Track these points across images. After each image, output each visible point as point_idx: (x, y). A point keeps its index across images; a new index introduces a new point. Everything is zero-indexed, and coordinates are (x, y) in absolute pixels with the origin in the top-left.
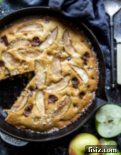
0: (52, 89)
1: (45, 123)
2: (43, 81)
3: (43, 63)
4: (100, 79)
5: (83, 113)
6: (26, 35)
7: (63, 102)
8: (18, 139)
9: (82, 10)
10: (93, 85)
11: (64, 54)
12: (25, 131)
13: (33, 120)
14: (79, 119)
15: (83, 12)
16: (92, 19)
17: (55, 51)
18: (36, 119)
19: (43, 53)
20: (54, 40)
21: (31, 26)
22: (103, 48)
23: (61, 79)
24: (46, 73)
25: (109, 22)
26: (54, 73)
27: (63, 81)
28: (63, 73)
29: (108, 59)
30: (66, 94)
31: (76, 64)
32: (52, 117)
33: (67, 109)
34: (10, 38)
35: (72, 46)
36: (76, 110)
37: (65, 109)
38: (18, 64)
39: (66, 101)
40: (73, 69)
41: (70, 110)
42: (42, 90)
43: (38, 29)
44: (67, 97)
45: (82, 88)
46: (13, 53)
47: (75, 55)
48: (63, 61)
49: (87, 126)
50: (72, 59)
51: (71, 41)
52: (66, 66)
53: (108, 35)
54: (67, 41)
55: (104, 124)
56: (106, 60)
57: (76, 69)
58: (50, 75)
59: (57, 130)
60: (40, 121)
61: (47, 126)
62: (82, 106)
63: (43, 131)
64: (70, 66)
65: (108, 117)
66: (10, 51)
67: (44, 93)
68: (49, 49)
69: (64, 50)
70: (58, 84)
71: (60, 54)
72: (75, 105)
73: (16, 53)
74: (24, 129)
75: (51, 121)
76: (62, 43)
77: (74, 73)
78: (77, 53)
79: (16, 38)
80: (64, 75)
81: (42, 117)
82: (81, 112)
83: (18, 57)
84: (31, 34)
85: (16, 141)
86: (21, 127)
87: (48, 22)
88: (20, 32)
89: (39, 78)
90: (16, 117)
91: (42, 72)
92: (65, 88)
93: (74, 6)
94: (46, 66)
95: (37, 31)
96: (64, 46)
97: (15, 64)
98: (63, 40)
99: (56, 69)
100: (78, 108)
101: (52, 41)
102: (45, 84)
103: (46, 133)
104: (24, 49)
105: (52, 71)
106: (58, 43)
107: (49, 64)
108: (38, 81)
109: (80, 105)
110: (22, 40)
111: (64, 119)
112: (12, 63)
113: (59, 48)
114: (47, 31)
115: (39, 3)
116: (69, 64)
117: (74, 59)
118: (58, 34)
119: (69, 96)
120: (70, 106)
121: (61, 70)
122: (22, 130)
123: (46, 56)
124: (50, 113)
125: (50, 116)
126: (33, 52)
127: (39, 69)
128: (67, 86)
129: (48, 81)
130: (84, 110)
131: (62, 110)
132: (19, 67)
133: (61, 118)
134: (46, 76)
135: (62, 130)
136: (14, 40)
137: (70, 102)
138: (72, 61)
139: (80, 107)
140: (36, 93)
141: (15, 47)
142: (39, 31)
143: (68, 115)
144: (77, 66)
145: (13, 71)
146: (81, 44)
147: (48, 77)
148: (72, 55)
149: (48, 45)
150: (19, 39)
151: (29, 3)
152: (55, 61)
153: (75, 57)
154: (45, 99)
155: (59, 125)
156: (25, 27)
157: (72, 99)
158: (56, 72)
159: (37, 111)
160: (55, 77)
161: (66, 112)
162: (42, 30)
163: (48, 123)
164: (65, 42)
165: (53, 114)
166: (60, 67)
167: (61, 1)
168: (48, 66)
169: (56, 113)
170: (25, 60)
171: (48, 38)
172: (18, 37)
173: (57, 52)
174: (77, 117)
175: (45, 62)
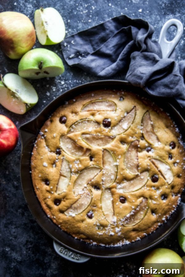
0: (123, 188)
1: (113, 233)
2: (113, 177)
3: (114, 153)
5: (163, 221)
6: (93, 115)
7: (137, 206)
8: (77, 253)
9: (171, 88)
10: (178, 185)
11: (142, 142)
12: (85, 242)
13: (97, 228)
14: (157, 229)
15: (174, 91)
17: (130, 139)
18: (102, 228)
19: (115, 140)
20: (130, 124)
21: (100, 103)
23: (137, 176)
24: (117, 166)
26: (128, 168)
27: (139, 178)
28: (139, 168)
30: (143, 196)
31: (158, 157)
32: (123, 225)
33: (142, 216)
34: (72, 118)
35: (154, 133)
36: (154, 217)
37: (141, 215)
38: (80, 154)
39: (143, 205)
40: (154, 163)
41: (146, 217)
42: (110, 189)
43: (109, 109)
44: (144, 200)
45: (165, 189)
46: (74, 138)
47: (157, 144)
48: (140, 152)
50: (152, 150)
51: (153, 126)
52: (144, 158)
54: (147, 124)
57: (157, 163)
58: (123, 169)
59: (128, 242)
60: (106, 230)
61: (115, 237)
62: (163, 213)
63: (109, 244)
64: (150, 160)
66: (71, 135)
67: (113, 194)
68: (123, 136)
69: (142, 137)
70: (132, 182)
71: (137, 142)
72: (153, 211)
73: (80, 138)
74: (83, 239)
75: (120, 231)
76: (140, 128)
77: (155, 169)
78: (160, 142)
79: (80, 119)
80: (141, 170)
81: (109, 225)
82: (161, 220)
83: (81, 144)
84: (99, 114)
85: (74, 256)
86: (80, 236)
87: (123, 99)
88: (85, 111)
89: (107, 173)
90: (75, 223)
91: (112, 165)
92: (142, 188)
93: (162, 83)
94: (118, 157)
95: (108, 111)
96: (143, 132)
97: (77, 153)
98: (142, 124)
99: (130, 162)
100: (158, 215)
101: (128, 124)
102: (115, 181)
103: (112, 246)
104: (89, 134)
105: (125, 164)
106: (135, 128)
107: (121, 155)
108: (106, 177)
109: (160, 211)
110: (88, 121)
111: (137, 228)
112: (73, 151)
113: (136, 135)
114: (122, 111)
115: (112, 74)
116: (149, 157)
117: (156, 151)
118: (136, 116)
119: (147, 198)
120: (147, 212)
121: (137, 163)
122: (81, 240)
123: (118, 144)
124: (120, 220)
125: (120, 224)
126: (101, 139)
127: (108, 161)
128: (144, 186)
129: (119, 178)
130: (165, 218)
131: (136, 217)
132: (82, 158)
133: (134, 227)
134: (116, 171)
135: (134, 244)
136: (77, 122)
137: (147, 206)
138: (153, 153)
139: (160, 214)
140: (102, 192)
141: (77, 131)
142: (111, 111)
143: (144, 225)
144: (160, 159)
145: (74, 162)
146: (165, 131)
147: (120, 172)
148: (153, 144)
149: (122, 129)
150: (84, 120)
151: (99, 73)
152: (130, 151)
153: (157, 147)
154: (114, 201)
155: (131, 236)
156: (92, 105)
157: (150, 203)
158: (131, 167)
159: (103, 217)
160: (129, 173)
161: (141, 220)
162: (115, 109)
163: (117, 233)
164: (144, 127)
165: (123, 222)
166: (136, 160)
167: (145, 75)
168: (120, 158)
169: (129, 220)
170: (90, 148)
171: (122, 121)
172: (83, 118)
173: (133, 139)
174: (155, 226)
175: (117, 152)
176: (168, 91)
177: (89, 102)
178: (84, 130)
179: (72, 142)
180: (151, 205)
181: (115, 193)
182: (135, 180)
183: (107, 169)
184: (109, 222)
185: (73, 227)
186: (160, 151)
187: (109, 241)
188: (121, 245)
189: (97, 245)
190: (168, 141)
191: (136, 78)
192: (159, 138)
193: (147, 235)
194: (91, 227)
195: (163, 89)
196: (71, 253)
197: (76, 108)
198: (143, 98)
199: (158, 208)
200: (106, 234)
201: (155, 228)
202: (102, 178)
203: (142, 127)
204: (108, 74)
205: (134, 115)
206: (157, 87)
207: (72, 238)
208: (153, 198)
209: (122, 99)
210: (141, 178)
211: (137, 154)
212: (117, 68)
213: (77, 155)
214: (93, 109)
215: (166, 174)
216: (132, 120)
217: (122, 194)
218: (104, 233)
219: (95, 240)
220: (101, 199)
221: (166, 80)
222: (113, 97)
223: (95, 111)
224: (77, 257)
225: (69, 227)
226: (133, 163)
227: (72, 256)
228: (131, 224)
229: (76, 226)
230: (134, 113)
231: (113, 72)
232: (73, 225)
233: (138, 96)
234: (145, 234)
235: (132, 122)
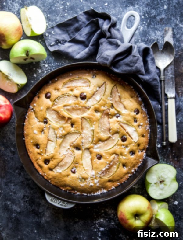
0: (99, 148)
1: (92, 184)
2: (90, 139)
3: (90, 120)
4: (150, 136)
5: (133, 173)
6: (72, 90)
7: (111, 161)
8: (64, 201)
9: (132, 66)
10: (143, 143)
11: (112, 111)
12: (71, 193)
13: (79, 181)
14: (128, 179)
15: (134, 68)
16: (143, 75)
17: (102, 108)
18: (83, 180)
19: (91, 109)
20: (102, 96)
21: (77, 81)
22: (153, 103)
23: (110, 137)
24: (93, 130)
25: (159, 76)
26: (102, 131)
27: (111, 139)
28: (111, 131)
29: (159, 115)
30: (115, 153)
31: (125, 122)
32: (100, 177)
33: (115, 170)
34: (55, 94)
35: (121, 102)
36: (125, 170)
37: (114, 169)
38: (63, 122)
39: (115, 160)
40: (122, 127)
41: (119, 170)
42: (88, 149)
43: (85, 85)
44: (116, 156)
45: (132, 147)
46: (58, 110)
47: (124, 111)
48: (111, 118)
49: (136, 187)
50: (120, 116)
51: (120, 97)
52: (114, 123)
53: (159, 90)
54: (115, 96)
55: (155, 185)
56: (157, 117)
57: (125, 126)
58: (98, 133)
59: (105, 191)
60: (87, 182)
61: (94, 187)
62: (132, 166)
63: (90, 193)
64: (119, 124)
65: (159, 178)
66: (55, 107)
67: (91, 153)
68: (97, 106)
69: (112, 106)
70: (106, 142)
71: (108, 111)
72: (124, 165)
73: (62, 110)
74: (69, 190)
75: (98, 182)
76: (110, 99)
77: (123, 131)
78: (127, 109)
79: (62, 94)
80: (112, 133)
81: (89, 178)
82: (131, 172)
83: (63, 114)
84: (77, 89)
85: (62, 203)
86: (66, 188)
87: (96, 76)
88: (66, 88)
89: (85, 136)
90: (62, 178)
91: (89, 130)
92: (114, 147)
93: (124, 62)
94: (93, 123)
95: (84, 86)
96: (113, 102)
97: (61, 122)
98: (111, 96)
99: (104, 127)
100: (128, 168)
101: (100, 97)
102: (92, 143)
103: (93, 194)
104: (70, 106)
105: (100, 129)
106: (106, 99)
107: (96, 121)
108: (85, 140)
109: (130, 165)
110: (68, 96)
111: (112, 179)
112: (57, 120)
113: (107, 105)
114: (95, 86)
115: (85, 57)
116: (118, 122)
117: (123, 116)
118: (106, 90)
119: (118, 155)
120: (119, 166)
121: (109, 127)
122: (68, 191)
123: (93, 113)
124: (98, 174)
125: (98, 176)
126: (79, 109)
127: (86, 127)
128: (116, 145)
129: (95, 140)
130: (134, 170)
131: (110, 170)
132: (65, 125)
133: (109, 178)
134: (93, 134)
135: (110, 192)
136: (59, 97)
137: (119, 161)
138: (121, 118)
139: (129, 167)
140: (82, 152)
141: (60, 104)
142: (86, 86)
143: (117, 176)
144: (127, 123)
145: (59, 129)
146: (130, 100)
147: (95, 135)
148: (121, 111)
149: (95, 101)
150: (65, 95)
151: (75, 56)
152: (103, 118)
153: (124, 114)
154: (92, 158)
155: (107, 185)
156: (70, 82)
157: (121, 158)
158: (104, 130)
159: (84, 171)
160: (103, 135)
161: (114, 172)
162: (89, 85)
163: (96, 184)
164: (113, 98)
165: (100, 175)
166: (108, 125)
167: (110, 57)
168: (96, 124)
169: (104, 173)
170: (70, 117)
171: (95, 94)
172: (64, 93)
173: (104, 108)
174: (126, 177)
175: (92, 119)
176: (129, 68)
177: (68, 80)
178: (65, 103)
179: (56, 113)
180: (122, 160)
181: (92, 152)
182: (108, 141)
183: (85, 133)
184: (89, 176)
185: (60, 181)
186: (127, 117)
187: (90, 191)
188: (100, 194)
189: (81, 195)
190: (132, 108)
191: (104, 59)
192: (126, 107)
193: (120, 184)
194: (75, 180)
195: (125, 67)
196: (60, 201)
197: (58, 86)
198: (111, 75)
199: (127, 162)
200: (87, 185)
201: (126, 178)
202: (82, 141)
203: (112, 98)
204: (82, 57)
205: (104, 89)
206: (120, 66)
207: (60, 190)
208: (123, 154)
209: (94, 76)
210: (113, 139)
211: (109, 120)
212: (90, 52)
213: (60, 123)
214: (72, 86)
215: (132, 135)
216: (103, 93)
217: (98, 152)
218: (85, 184)
219: (78, 191)
220: (81, 157)
221: (127, 60)
222: (88, 75)
223: (73, 87)
224: (65, 204)
225: (57, 181)
226: (106, 127)
227: (61, 203)
228: (107, 176)
229: (63, 180)
230: (105, 87)
231: (86, 55)
232: (60, 180)
233: (107, 73)
234: (118, 183)
235: (103, 95)
